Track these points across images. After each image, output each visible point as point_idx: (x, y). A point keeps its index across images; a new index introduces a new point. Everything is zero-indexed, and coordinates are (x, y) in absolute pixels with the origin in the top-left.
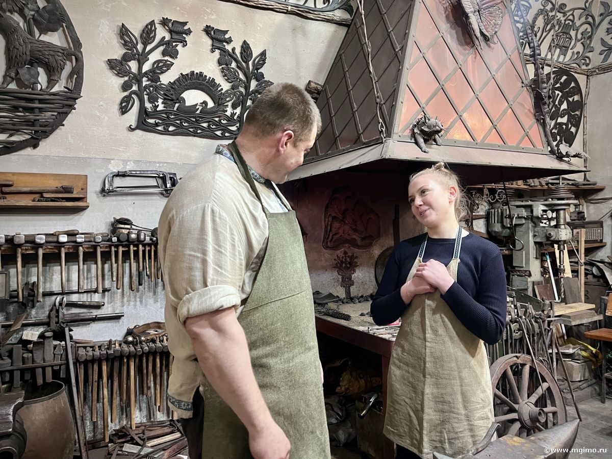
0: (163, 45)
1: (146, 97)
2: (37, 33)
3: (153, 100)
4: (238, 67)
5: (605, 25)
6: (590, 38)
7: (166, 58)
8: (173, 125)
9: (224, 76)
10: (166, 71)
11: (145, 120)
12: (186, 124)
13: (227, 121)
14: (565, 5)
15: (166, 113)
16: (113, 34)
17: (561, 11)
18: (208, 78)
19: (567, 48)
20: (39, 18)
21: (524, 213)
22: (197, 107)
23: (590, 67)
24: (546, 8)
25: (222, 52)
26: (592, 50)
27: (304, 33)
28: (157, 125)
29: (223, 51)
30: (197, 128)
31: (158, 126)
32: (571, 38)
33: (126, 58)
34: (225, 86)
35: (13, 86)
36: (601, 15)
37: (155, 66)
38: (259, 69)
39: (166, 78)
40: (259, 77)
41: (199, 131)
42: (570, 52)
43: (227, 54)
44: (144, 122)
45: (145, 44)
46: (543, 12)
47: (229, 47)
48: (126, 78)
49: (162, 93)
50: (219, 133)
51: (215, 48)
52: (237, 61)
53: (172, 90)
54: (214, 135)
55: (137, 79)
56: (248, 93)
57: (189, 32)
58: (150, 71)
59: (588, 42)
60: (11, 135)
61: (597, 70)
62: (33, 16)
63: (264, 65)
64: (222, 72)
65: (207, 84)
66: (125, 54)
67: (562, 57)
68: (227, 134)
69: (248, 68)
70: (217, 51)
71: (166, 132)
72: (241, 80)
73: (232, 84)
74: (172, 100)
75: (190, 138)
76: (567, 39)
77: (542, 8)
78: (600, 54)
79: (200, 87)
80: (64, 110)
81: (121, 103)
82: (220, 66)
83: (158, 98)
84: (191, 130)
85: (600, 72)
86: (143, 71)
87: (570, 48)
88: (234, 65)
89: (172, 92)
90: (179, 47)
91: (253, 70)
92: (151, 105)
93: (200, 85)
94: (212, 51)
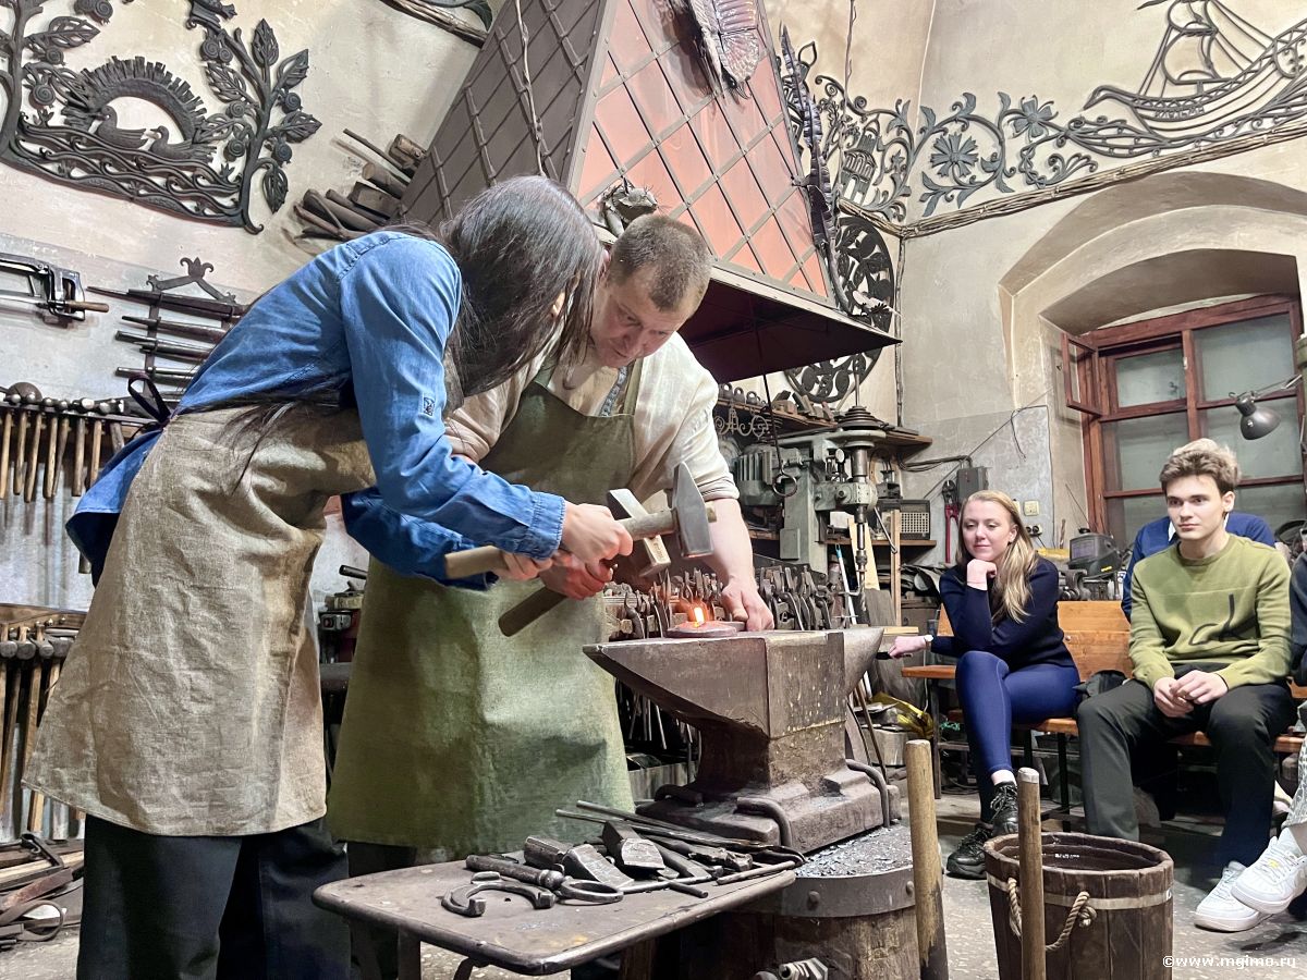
1: (25, 92)
3: (40, 100)
4: (244, 71)
5: (928, 150)
6: (905, 169)
7: (82, 18)
8: (82, 166)
9: (211, 84)
10: (79, 44)
11: (17, 142)
12: (113, 170)
13: (209, 181)
14: (864, 100)
15: (68, 136)
17: (858, 110)
18: (173, 79)
19: (867, 181)
21: (798, 456)
22: (144, 137)
23: (905, 223)
24: (834, 99)
25: (211, 32)
26: (908, 192)
27: (392, 39)
28: (43, 157)
29: (214, 31)
30: (138, 184)
31: (46, 161)
32: (873, 165)
34: (212, 107)
36: (922, 130)
37: (56, 28)
38: (291, 86)
39: (77, 61)
40: (290, 106)
41: (142, 192)
42: (872, 190)
43: (221, 38)
44: (13, 145)
46: (829, 106)
47: (228, 27)
49: (65, 90)
50: (190, 205)
51: (195, 21)
52: (241, 58)
53: (87, 88)
54: (179, 207)
55: (10, 47)
56: (264, 135)
58: (43, 37)
59: (902, 177)
61: (917, 231)
63: (302, 79)
64: (209, 74)
65: (171, 92)
67: (859, 196)
68: (208, 212)
69: (266, 78)
70: (200, 30)
71: (63, 179)
72: (248, 100)
73: (228, 105)
74: (86, 109)
75: (120, 203)
76: (868, 165)
77: (827, 97)
78: (922, 201)
79: (155, 94)
82: (203, 60)
83: (54, 98)
84: (125, 185)
85: (921, 233)
86: (26, 34)
87: (873, 181)
88: (234, 64)
89: (86, 93)
91: (276, 85)
92: (35, 112)
93: (155, 90)
94: (189, 26)
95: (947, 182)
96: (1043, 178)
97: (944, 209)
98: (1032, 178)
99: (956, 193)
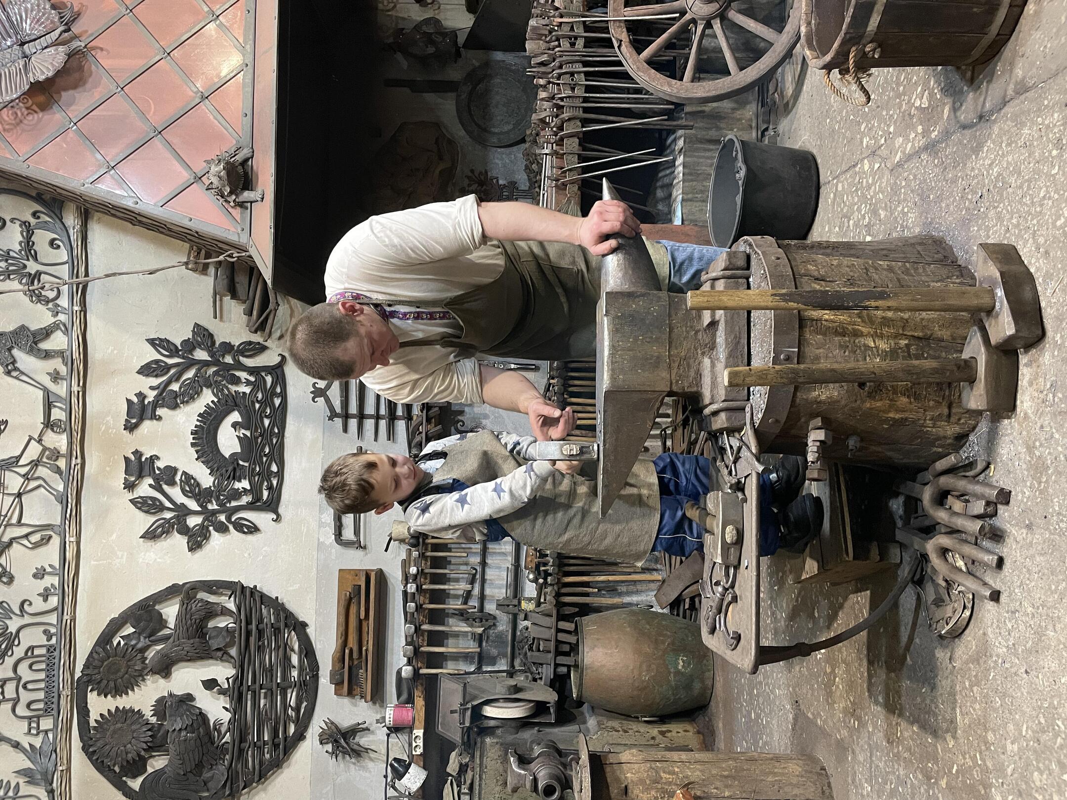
0: (161, 486)
1: (234, 504)
2: (166, 632)
3: (237, 495)
4: (177, 380)
7: (178, 481)
8: (270, 466)
9: (194, 399)
10: (195, 480)
11: (265, 503)
12: (267, 450)
13: (258, 391)
15: (253, 477)
16: (156, 547)
18: (198, 423)
20: (148, 631)
22: (242, 435)
25: (158, 405)
28: (270, 488)
29: (155, 404)
30: (272, 433)
31: (272, 484)
33: (184, 530)
34: (208, 397)
35: (233, 652)
37: (190, 494)
38: (176, 347)
39: (206, 479)
40: (189, 346)
41: (276, 431)
43: (160, 397)
44: (267, 504)
45: (162, 508)
47: (151, 395)
48: (211, 528)
49: (225, 483)
50: (277, 402)
51: (155, 416)
52: (169, 383)
53: (221, 471)
54: (280, 408)
55: (210, 516)
56: (216, 362)
57: (138, 454)
58: (198, 501)
60: (293, 650)
62: (145, 638)
63: (168, 341)
64: (187, 402)
65: (207, 424)
66: (179, 532)
68: (278, 390)
69: (176, 365)
70: (159, 412)
71: (280, 475)
72: (196, 375)
73: (203, 387)
75: (287, 441)
79: (212, 433)
80: (258, 599)
81: (244, 533)
82: (179, 407)
83: (233, 488)
84: (274, 441)
86: (199, 508)
88: (175, 387)
89: (224, 471)
90: (160, 464)
91: (179, 357)
92: (244, 497)
93: (209, 432)
94: (160, 418)
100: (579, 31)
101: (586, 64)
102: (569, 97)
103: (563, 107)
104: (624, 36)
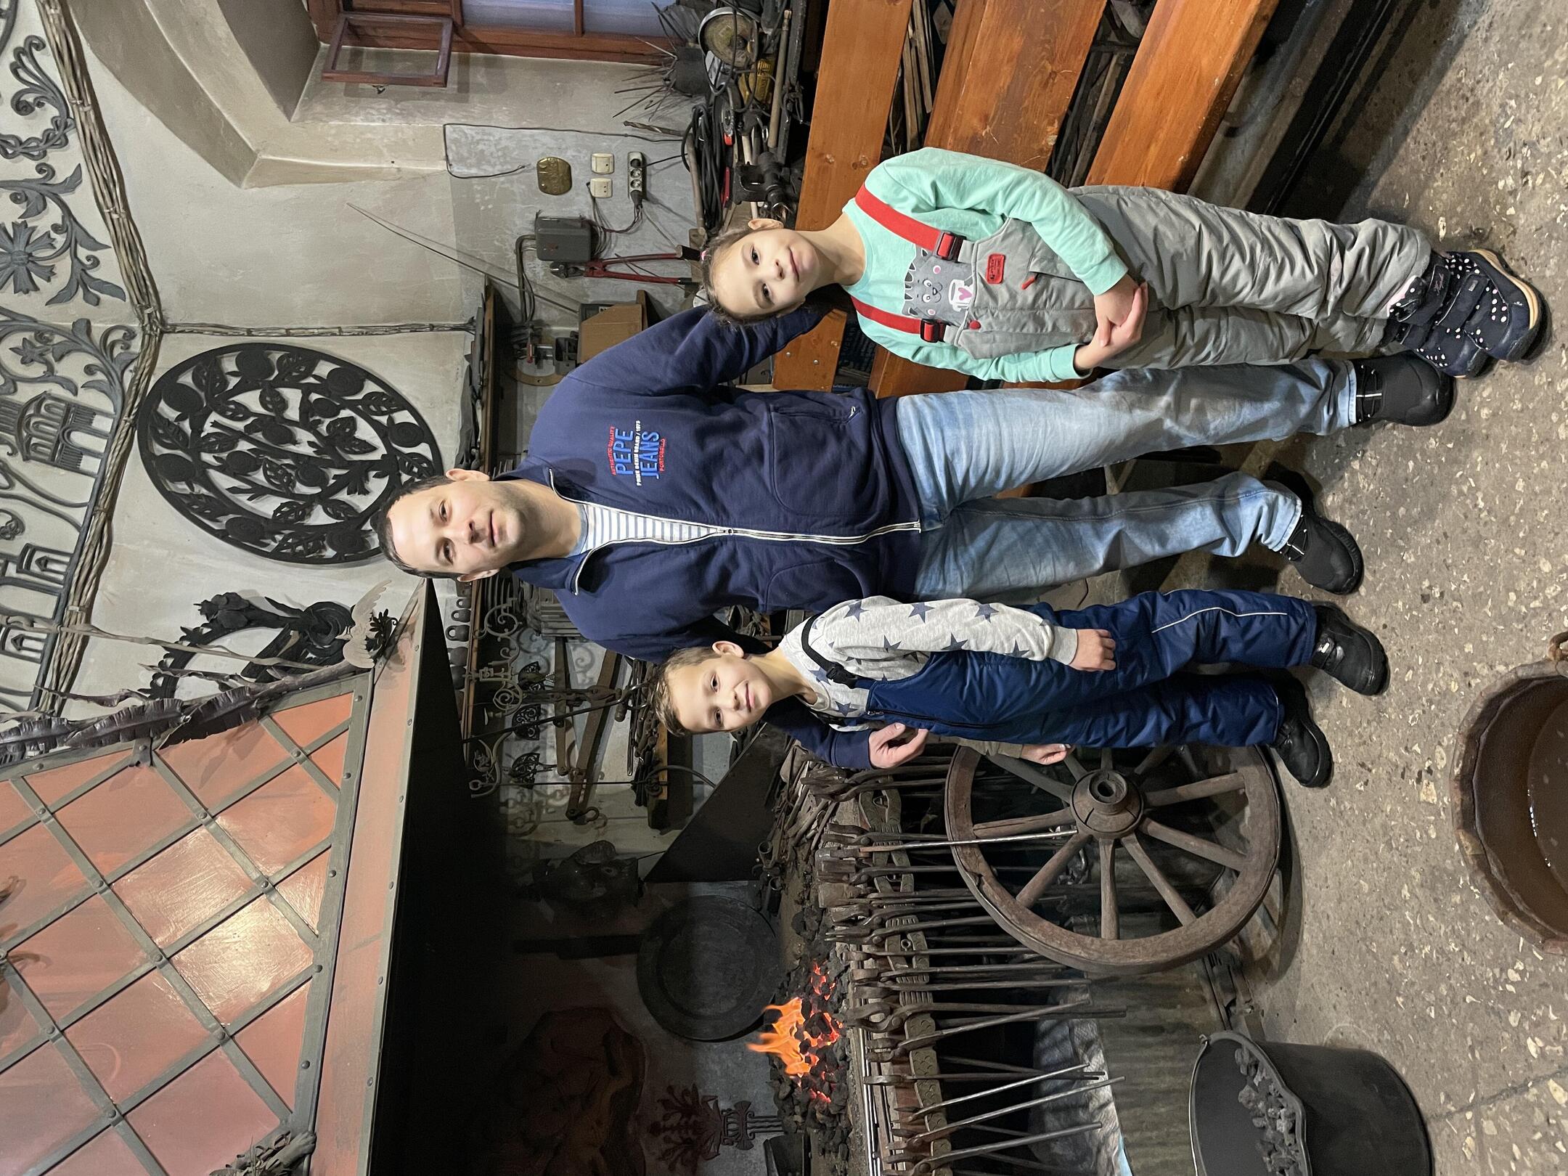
6: (43, 334)
19: (70, 408)
23: (136, 325)
26: (84, 324)
32: (42, 398)
59: (57, 339)
61: (148, 311)
76: (43, 410)
78: (98, 302)
85: (154, 303)
87: (71, 397)
95: (64, 267)
96: (54, 121)
97: (110, 268)
98: (55, 138)
99: (83, 253)
100: (901, 862)
101: (922, 916)
102: (907, 975)
103: (897, 993)
104: (983, 868)
